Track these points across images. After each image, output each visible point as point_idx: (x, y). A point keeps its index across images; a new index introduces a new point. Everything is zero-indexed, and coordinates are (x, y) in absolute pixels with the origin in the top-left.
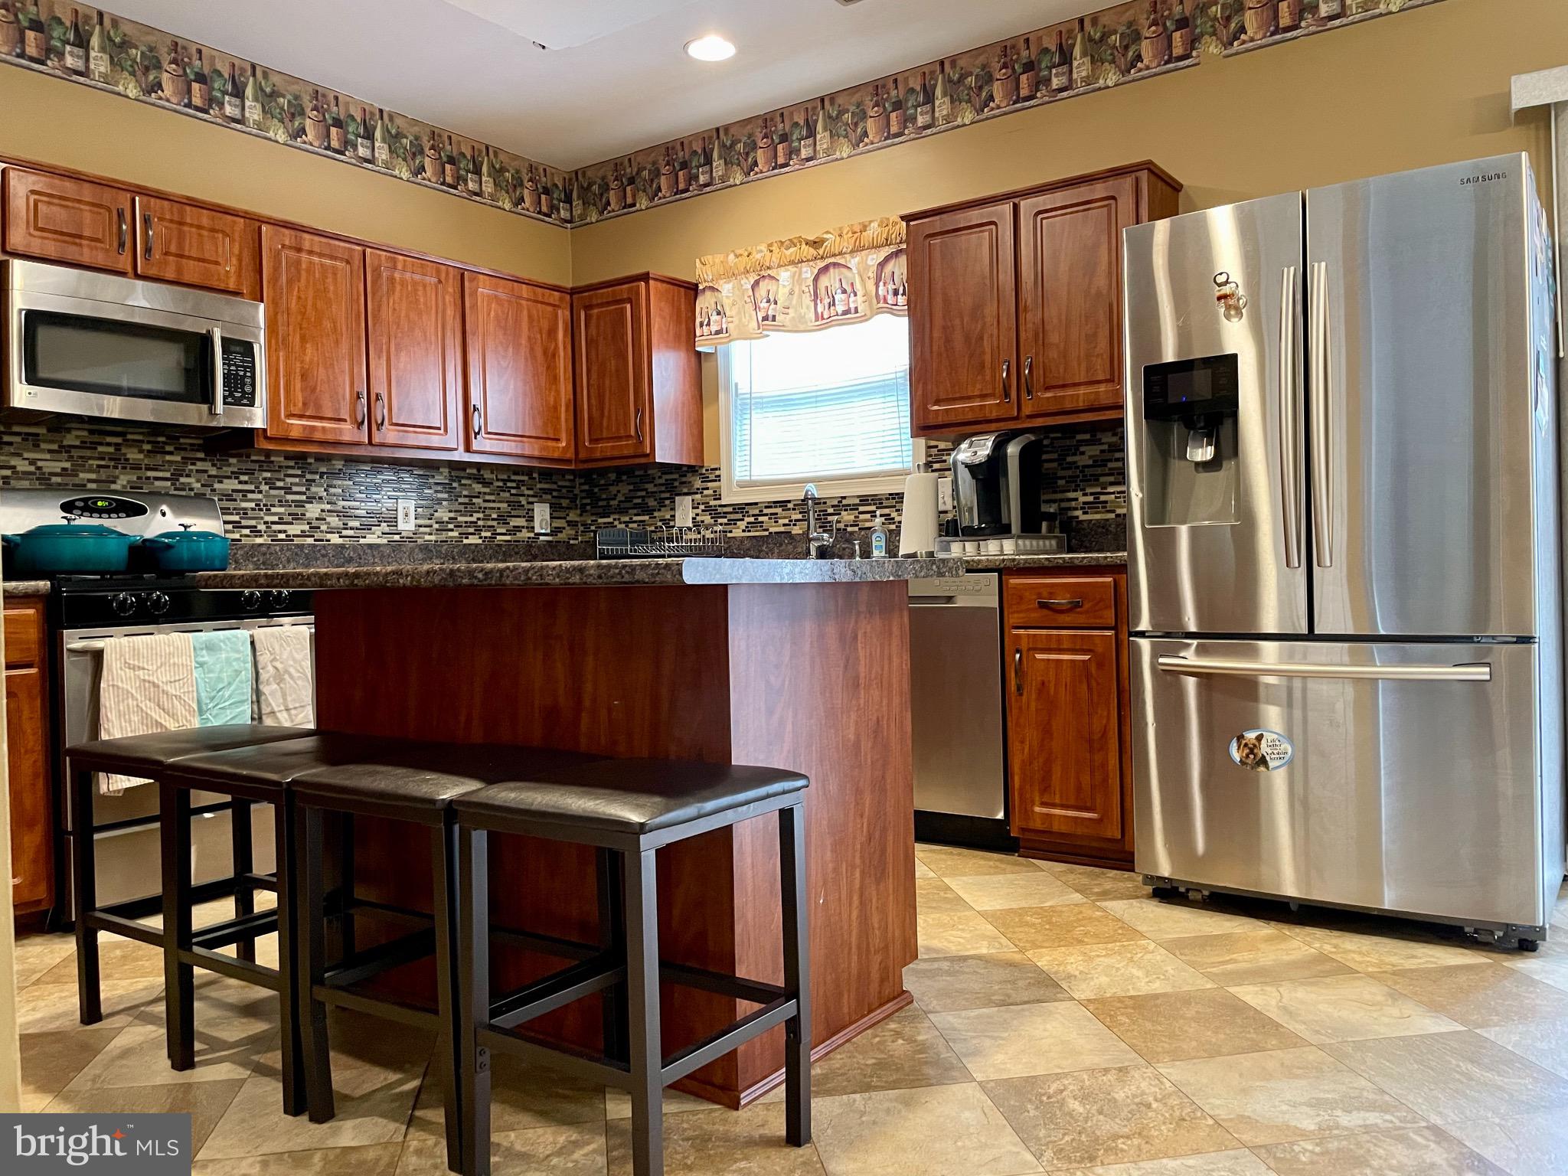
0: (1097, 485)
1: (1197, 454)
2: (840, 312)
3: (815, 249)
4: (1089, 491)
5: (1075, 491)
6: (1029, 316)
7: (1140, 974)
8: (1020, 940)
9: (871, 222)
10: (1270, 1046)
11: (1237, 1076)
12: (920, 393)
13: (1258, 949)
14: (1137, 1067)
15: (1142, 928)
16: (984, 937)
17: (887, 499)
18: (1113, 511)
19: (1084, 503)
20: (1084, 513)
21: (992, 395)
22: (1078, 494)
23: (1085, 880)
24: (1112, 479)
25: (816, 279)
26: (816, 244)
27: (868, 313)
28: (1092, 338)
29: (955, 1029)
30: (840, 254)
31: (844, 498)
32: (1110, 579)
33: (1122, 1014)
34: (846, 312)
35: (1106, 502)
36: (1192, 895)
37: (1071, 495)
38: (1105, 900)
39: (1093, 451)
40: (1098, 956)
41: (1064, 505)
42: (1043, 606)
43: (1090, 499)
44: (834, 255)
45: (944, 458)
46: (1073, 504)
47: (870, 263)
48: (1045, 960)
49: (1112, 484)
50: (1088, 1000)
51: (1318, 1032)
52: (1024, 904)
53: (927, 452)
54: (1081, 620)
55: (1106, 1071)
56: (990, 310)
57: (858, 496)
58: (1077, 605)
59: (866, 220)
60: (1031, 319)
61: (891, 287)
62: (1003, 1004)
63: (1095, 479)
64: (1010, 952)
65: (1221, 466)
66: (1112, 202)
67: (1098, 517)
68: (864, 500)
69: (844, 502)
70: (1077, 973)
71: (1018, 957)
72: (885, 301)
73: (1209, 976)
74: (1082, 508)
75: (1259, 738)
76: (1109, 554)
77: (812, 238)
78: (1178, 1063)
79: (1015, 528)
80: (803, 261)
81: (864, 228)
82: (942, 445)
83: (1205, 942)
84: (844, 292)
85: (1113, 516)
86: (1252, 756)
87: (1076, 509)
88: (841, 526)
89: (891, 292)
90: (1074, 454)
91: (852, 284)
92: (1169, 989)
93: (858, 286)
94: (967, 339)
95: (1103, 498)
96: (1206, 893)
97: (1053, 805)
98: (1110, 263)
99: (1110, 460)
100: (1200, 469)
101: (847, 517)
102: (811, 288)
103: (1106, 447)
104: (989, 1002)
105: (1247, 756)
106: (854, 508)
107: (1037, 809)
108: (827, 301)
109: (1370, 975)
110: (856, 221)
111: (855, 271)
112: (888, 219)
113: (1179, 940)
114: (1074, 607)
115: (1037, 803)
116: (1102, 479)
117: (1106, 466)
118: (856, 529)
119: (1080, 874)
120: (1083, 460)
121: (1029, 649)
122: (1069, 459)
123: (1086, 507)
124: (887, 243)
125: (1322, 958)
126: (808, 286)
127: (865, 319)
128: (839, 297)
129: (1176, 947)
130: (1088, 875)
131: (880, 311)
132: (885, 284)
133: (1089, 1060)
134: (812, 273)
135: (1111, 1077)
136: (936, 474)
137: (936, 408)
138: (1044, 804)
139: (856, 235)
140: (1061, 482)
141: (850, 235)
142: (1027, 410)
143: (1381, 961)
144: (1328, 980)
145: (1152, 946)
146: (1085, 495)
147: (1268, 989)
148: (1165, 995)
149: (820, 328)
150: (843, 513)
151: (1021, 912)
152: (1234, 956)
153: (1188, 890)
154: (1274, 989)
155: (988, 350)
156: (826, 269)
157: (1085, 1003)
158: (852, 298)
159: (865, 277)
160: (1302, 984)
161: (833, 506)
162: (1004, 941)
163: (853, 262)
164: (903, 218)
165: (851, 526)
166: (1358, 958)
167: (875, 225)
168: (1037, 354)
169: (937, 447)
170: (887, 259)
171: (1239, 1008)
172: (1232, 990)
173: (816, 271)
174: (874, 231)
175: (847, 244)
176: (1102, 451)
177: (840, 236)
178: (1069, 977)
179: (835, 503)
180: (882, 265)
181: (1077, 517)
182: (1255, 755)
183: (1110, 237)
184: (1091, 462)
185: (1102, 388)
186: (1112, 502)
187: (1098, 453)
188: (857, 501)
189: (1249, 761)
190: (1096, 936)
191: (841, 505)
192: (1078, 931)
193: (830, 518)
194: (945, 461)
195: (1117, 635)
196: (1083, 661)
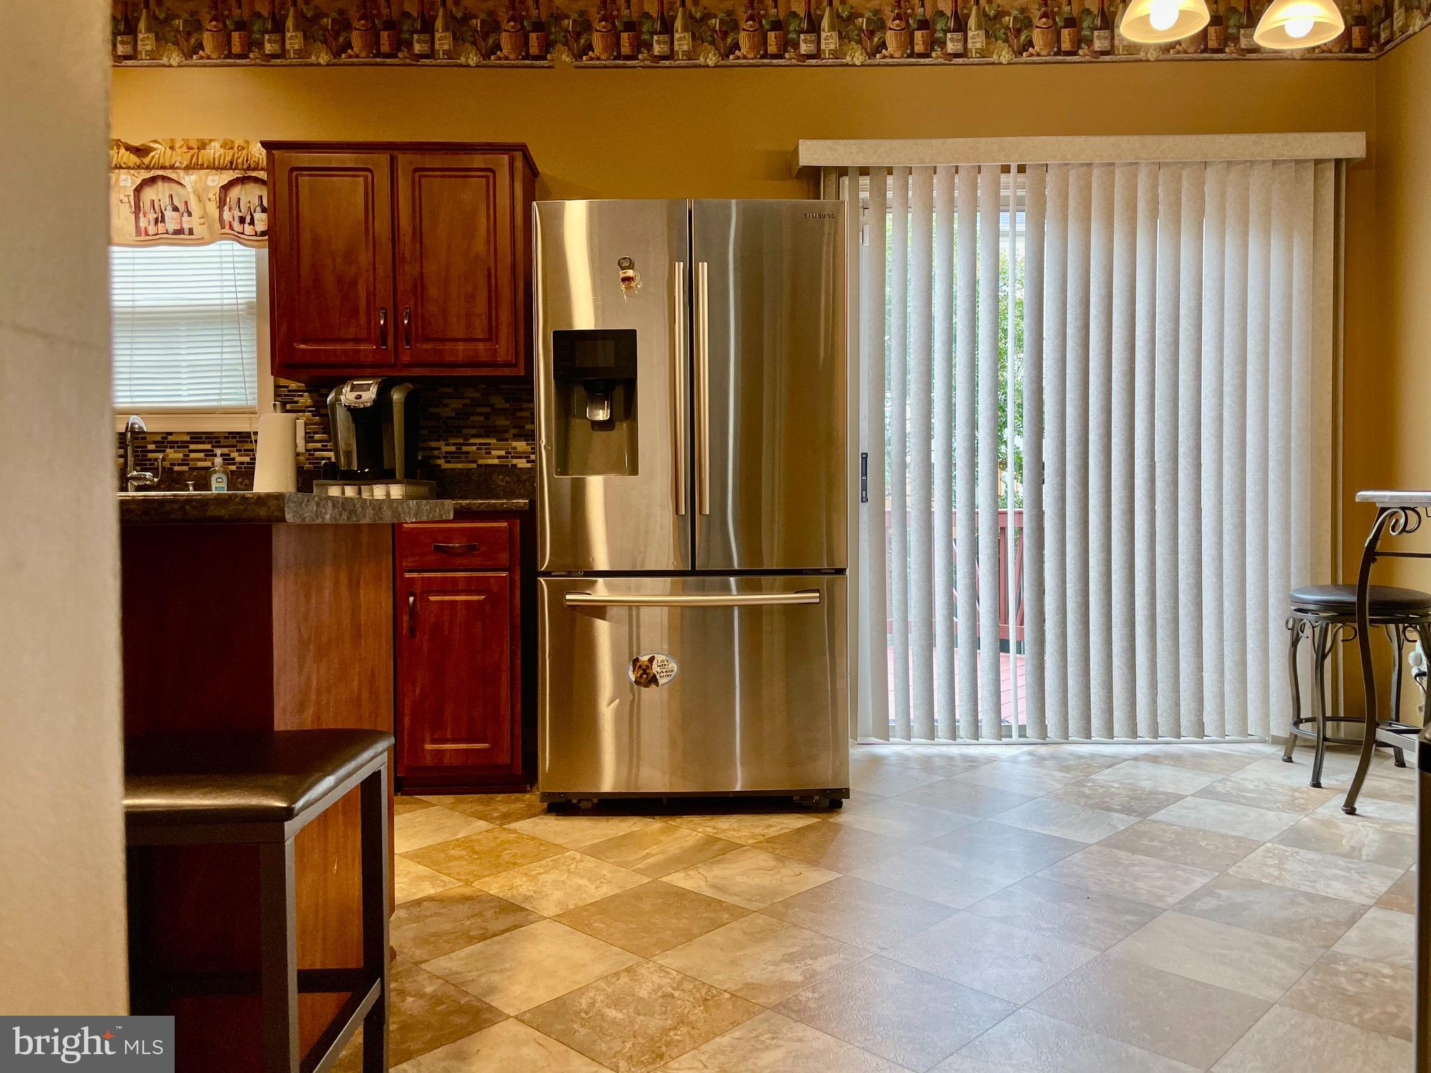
0: (459, 437)
1: (598, 415)
2: (171, 230)
3: (139, 156)
4: (452, 441)
5: (438, 440)
6: (408, 268)
7: (584, 882)
8: (458, 874)
9: (211, 141)
10: (725, 921)
11: (719, 951)
12: (284, 328)
13: (661, 842)
14: (638, 964)
15: (559, 841)
16: (421, 878)
17: (225, 438)
18: (475, 462)
19: (447, 453)
20: (447, 462)
21: (367, 340)
22: (442, 444)
23: (481, 808)
24: (474, 431)
25: (138, 190)
26: (141, 151)
27: (207, 236)
28: (471, 298)
29: (457, 973)
30: (172, 167)
31: (170, 434)
32: (505, 524)
33: (595, 921)
34: (179, 232)
35: (468, 453)
36: (584, 805)
37: (434, 444)
38: (510, 822)
39: (456, 404)
40: (539, 874)
41: (429, 453)
42: (439, 549)
43: (453, 449)
44: (164, 168)
45: (296, 399)
46: (436, 453)
47: (209, 183)
48: (495, 886)
49: (474, 436)
50: (558, 915)
51: (750, 900)
52: (439, 840)
53: (275, 392)
54: (477, 561)
55: (617, 975)
56: (364, 258)
57: (189, 433)
58: (473, 548)
59: (205, 136)
60: (410, 270)
61: (237, 214)
62: (483, 938)
63: (457, 432)
64: (453, 887)
65: (614, 426)
66: (489, 174)
67: (460, 466)
68: (196, 437)
69: (170, 438)
70: (531, 893)
71: (467, 891)
72: (231, 227)
73: (640, 872)
74: (444, 457)
75: (651, 660)
76: (505, 501)
77: (136, 143)
78: (669, 952)
79: (399, 474)
80: (121, 167)
81: (203, 145)
82: (293, 385)
83: (618, 843)
84: (176, 209)
85: (474, 466)
86: (645, 676)
87: (439, 458)
88: (167, 464)
89: (237, 219)
90: (437, 406)
91: (186, 203)
92: (617, 891)
93: (194, 205)
94: (339, 280)
95: (465, 449)
96: (595, 801)
97: (445, 741)
98: (488, 231)
99: (473, 414)
100: (596, 427)
101: (174, 455)
102: (132, 198)
103: (468, 402)
104: (471, 940)
105: (641, 676)
106: (183, 445)
107: (429, 747)
108: (152, 216)
109: (753, 846)
110: (194, 137)
111: (189, 188)
112: (233, 142)
113: (593, 846)
114: (469, 550)
115: (428, 740)
116: (465, 431)
117: (469, 419)
118: (185, 468)
119: (471, 802)
120: (447, 412)
121: (423, 592)
122: (433, 410)
123: (449, 457)
124: (231, 166)
125: (711, 841)
126: (128, 196)
127: (201, 242)
128: (169, 214)
129: (595, 851)
130: (482, 803)
131: (224, 236)
132: (230, 209)
133: (599, 969)
134: (133, 182)
135: (624, 979)
136: (293, 415)
137: (303, 346)
138: (434, 741)
139: (192, 152)
140: (424, 432)
141: (184, 149)
142: (406, 358)
143: (752, 833)
144: (727, 856)
145: (578, 856)
146: (447, 445)
147: (691, 873)
148: (616, 896)
149: (144, 244)
150: (168, 450)
151: (443, 847)
152: (647, 851)
153: (579, 801)
154: (696, 872)
155: (363, 295)
156: (152, 181)
157: (557, 919)
158: (186, 218)
159: (204, 198)
160: (712, 863)
161: (154, 442)
162: (445, 878)
163: (190, 179)
164: (265, 144)
165: (179, 465)
166: (735, 834)
167: (216, 145)
168: (416, 306)
169: (287, 387)
170: (232, 184)
171: (681, 895)
172: (665, 879)
173: (139, 182)
174: (214, 151)
175: (180, 158)
176: (464, 405)
177: (172, 148)
178: (527, 898)
179: (159, 438)
180: (226, 188)
181: (440, 466)
182: (647, 674)
183: (488, 205)
184: (453, 414)
185: (481, 346)
186: (474, 453)
187: (461, 406)
188: (187, 438)
189: (642, 681)
190: (523, 856)
191: (165, 441)
192: (506, 856)
193: (150, 455)
194: (297, 402)
195: (511, 576)
196: (479, 601)
